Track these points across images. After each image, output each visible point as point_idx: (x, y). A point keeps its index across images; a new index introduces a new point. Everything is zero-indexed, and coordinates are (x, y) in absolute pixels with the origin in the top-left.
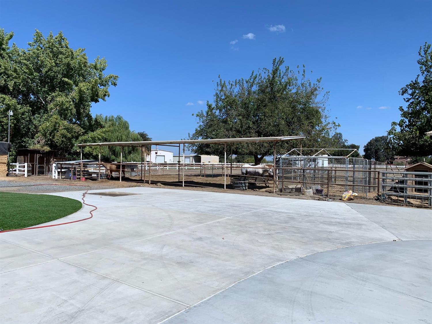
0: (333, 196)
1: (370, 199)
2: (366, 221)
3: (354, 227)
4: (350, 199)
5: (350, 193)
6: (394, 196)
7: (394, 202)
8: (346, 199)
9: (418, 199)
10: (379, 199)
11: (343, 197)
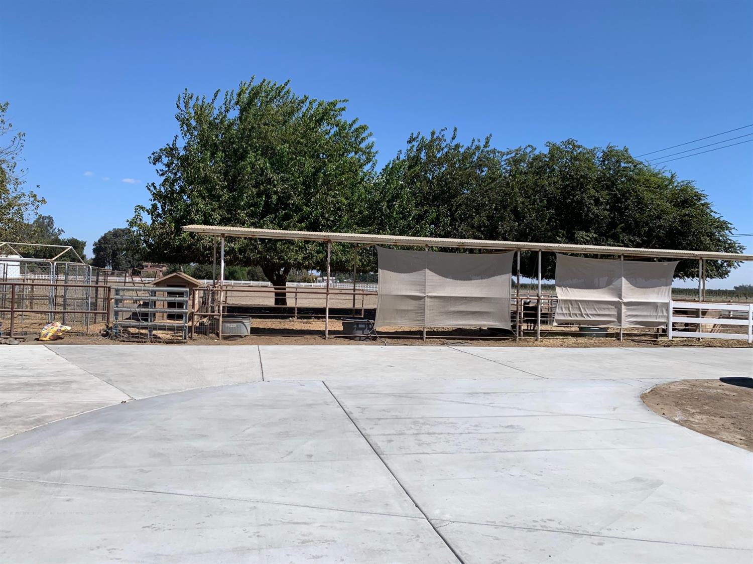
0: (21, 334)
1: (93, 335)
2: (80, 375)
3: (54, 388)
4: (56, 338)
5: (57, 326)
6: (132, 327)
7: (133, 337)
8: (47, 338)
9: (168, 330)
10: (108, 335)
11: (42, 334)
